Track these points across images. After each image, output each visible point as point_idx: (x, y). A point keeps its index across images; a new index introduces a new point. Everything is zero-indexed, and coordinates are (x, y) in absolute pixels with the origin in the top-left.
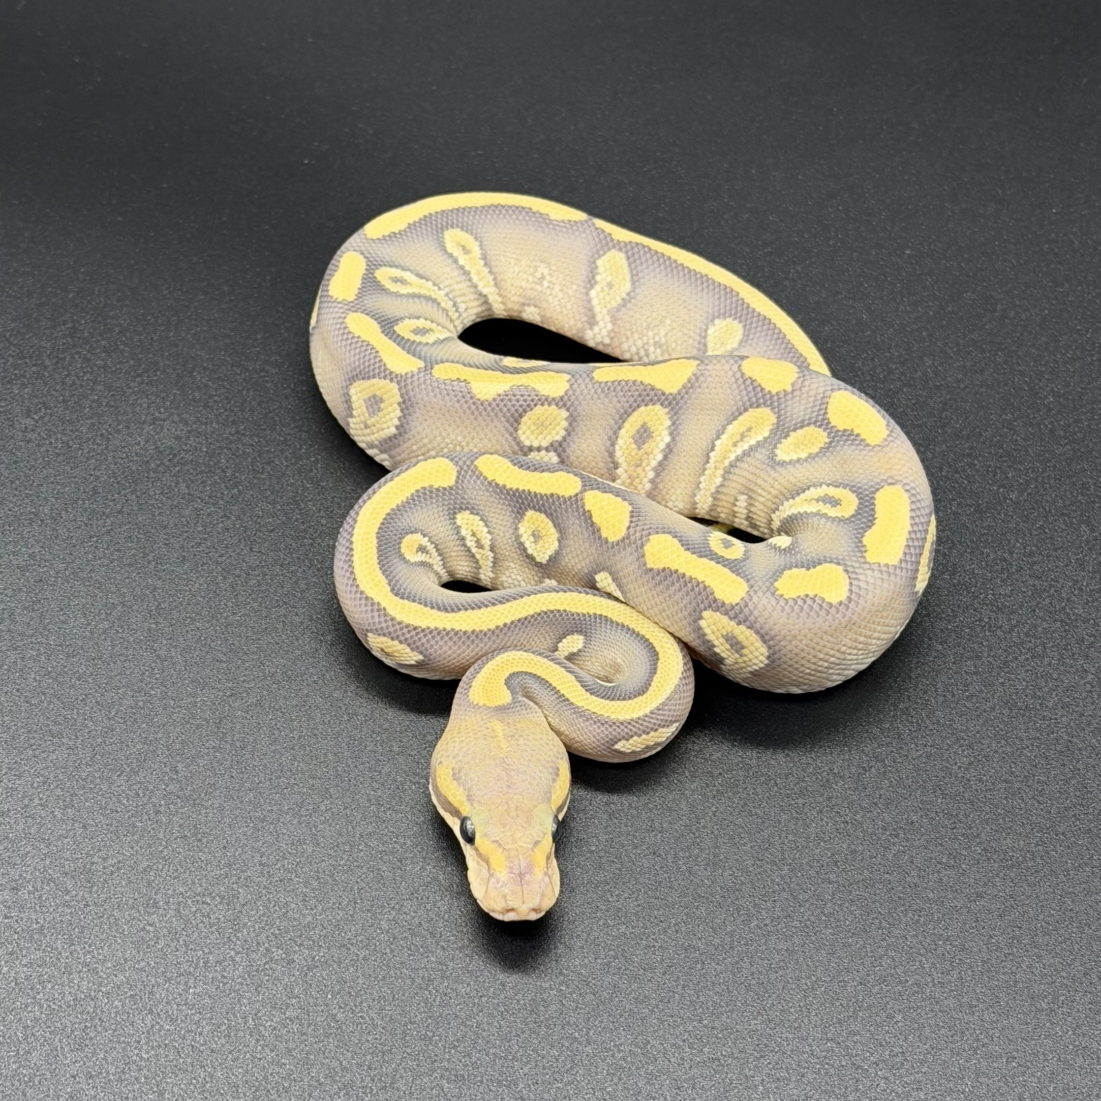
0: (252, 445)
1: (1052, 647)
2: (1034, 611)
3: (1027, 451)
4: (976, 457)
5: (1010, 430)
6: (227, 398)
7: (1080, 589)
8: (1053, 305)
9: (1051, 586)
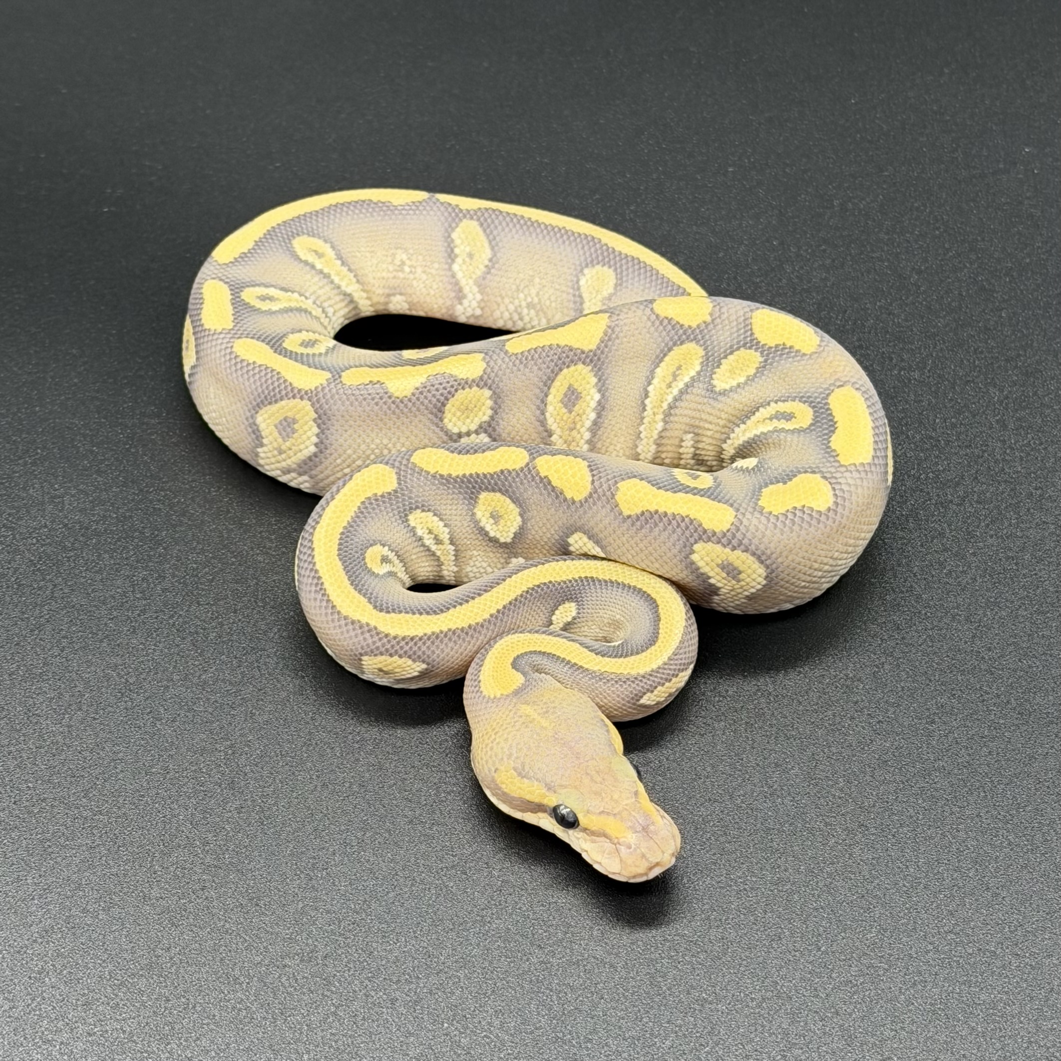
0: (159, 501)
1: (1007, 507)
2: (976, 478)
3: (912, 331)
4: (867, 348)
5: (889, 314)
6: (117, 459)
7: (1010, 447)
8: (884, 189)
9: (984, 451)
